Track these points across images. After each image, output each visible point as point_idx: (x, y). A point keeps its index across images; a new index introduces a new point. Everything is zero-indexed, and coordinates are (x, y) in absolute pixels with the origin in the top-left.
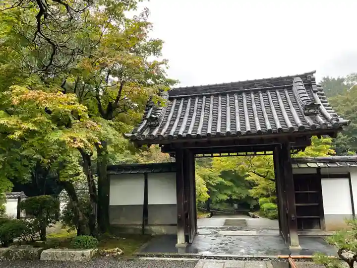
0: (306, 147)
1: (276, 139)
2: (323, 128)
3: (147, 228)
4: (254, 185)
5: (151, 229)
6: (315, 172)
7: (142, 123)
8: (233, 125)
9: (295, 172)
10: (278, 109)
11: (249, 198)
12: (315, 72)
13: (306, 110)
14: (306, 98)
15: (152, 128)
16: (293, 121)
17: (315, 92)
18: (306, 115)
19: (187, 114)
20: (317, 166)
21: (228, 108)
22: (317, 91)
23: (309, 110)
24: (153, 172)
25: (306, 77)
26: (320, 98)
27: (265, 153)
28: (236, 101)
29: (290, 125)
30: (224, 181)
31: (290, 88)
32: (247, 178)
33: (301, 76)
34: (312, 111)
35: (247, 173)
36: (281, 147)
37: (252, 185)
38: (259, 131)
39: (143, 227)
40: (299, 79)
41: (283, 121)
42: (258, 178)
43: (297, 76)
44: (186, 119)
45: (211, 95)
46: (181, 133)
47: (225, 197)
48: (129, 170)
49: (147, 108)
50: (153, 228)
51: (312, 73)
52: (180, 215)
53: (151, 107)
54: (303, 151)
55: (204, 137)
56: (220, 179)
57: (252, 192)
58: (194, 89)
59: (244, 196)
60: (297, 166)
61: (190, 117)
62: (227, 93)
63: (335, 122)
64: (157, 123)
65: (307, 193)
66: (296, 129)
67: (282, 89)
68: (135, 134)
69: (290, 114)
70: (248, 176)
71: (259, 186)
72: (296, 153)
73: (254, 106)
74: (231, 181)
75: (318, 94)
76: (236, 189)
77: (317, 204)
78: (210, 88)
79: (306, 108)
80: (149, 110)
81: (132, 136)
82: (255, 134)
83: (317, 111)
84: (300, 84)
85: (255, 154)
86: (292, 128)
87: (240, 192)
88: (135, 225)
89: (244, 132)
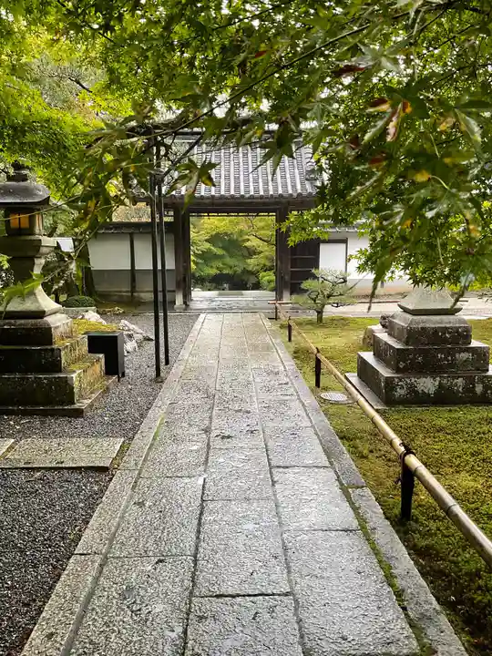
1: (277, 203)
3: (135, 294)
4: (255, 253)
5: (139, 296)
8: (237, 188)
11: (246, 272)
13: (307, 175)
16: (294, 186)
18: (307, 179)
23: (310, 175)
24: (141, 233)
27: (268, 214)
29: (291, 191)
30: (213, 248)
32: (247, 244)
34: (312, 176)
35: (247, 237)
36: (282, 210)
37: (252, 252)
38: (263, 195)
39: (131, 294)
41: (285, 187)
42: (261, 243)
47: (213, 272)
48: (111, 229)
50: (142, 295)
56: (208, 245)
57: (252, 263)
59: (239, 270)
65: (305, 258)
66: (295, 195)
69: (293, 177)
70: (248, 240)
71: (262, 255)
74: (223, 248)
76: (228, 260)
79: (307, 173)
82: (257, 198)
83: (316, 176)
85: (257, 215)
86: (291, 195)
87: (234, 265)
88: (120, 292)
89: (247, 196)
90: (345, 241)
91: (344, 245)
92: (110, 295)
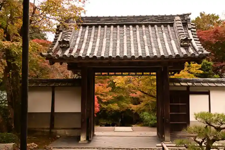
0: (181, 71)
1: (159, 63)
2: (192, 56)
3: (53, 131)
5: (56, 132)
6: (185, 89)
7: (54, 44)
9: (171, 89)
10: (162, 40)
12: (190, 14)
13: (181, 43)
14: (182, 34)
15: (64, 49)
16: (172, 50)
17: (189, 29)
18: (182, 46)
19: (92, 40)
20: (187, 85)
21: (125, 37)
22: (191, 29)
23: (184, 42)
25: (184, 17)
26: (192, 34)
27: (150, 73)
28: (131, 32)
29: (170, 54)
31: (172, 25)
33: (180, 16)
34: (186, 43)
36: (163, 70)
38: (148, 56)
39: (50, 131)
40: (178, 18)
41: (165, 50)
43: (178, 16)
44: (91, 44)
45: (111, 25)
46: (88, 55)
49: (58, 32)
50: (59, 131)
51: (188, 15)
52: (83, 120)
53: (61, 31)
54: (179, 73)
55: (106, 59)
58: (98, 18)
60: (173, 85)
61: (95, 42)
62: (124, 24)
63: (201, 53)
64: (68, 45)
65: (179, 105)
66: (174, 57)
67: (166, 25)
68: (51, 54)
69: (171, 45)
72: (173, 75)
73: (145, 37)
75: (191, 31)
77: (185, 113)
78: (110, 19)
79: (182, 41)
80: (59, 33)
81: (48, 55)
82: (145, 59)
83: (189, 44)
84: (180, 22)
85: (143, 75)
86: (171, 56)
88: (43, 129)
89: (137, 57)
90: (208, 93)
91: (207, 96)
92: (35, 131)
